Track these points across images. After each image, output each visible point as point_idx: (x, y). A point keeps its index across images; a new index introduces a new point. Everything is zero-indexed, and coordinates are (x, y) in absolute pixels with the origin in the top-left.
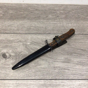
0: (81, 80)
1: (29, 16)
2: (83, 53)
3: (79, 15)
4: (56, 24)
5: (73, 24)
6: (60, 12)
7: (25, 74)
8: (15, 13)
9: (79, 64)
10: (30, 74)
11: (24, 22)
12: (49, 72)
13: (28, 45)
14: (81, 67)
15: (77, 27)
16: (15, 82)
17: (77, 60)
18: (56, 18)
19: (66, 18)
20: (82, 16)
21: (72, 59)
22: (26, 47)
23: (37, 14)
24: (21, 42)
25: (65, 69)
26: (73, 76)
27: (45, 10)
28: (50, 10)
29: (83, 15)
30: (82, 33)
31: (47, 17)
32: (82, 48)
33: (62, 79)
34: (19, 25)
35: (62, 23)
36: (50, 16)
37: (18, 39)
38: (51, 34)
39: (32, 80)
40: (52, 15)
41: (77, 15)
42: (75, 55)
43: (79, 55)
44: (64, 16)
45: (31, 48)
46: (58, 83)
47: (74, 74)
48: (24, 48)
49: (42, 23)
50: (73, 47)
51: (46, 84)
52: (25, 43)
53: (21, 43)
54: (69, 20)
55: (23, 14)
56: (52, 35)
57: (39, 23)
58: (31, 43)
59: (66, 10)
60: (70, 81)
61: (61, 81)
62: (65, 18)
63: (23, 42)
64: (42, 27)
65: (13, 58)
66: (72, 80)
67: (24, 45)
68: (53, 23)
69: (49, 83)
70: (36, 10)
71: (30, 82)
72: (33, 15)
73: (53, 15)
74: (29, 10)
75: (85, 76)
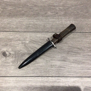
1: (28, 13)
2: (79, 52)
6: (59, 8)
7: (24, 72)
8: (13, 9)
9: (75, 62)
11: (23, 20)
14: (77, 65)
16: (15, 79)
17: (73, 59)
20: (81, 12)
21: (68, 58)
22: (25, 46)
23: (36, 10)
24: (20, 40)
25: (61, 67)
28: (49, 6)
30: (80, 31)
31: (45, 14)
32: (78, 47)
34: (18, 23)
35: (61, 20)
36: (49, 13)
37: (17, 38)
39: (30, 77)
40: (51, 12)
42: (71, 54)
43: (75, 54)
48: (23, 46)
49: (40, 20)
50: (70, 46)
51: (43, 81)
52: (24, 41)
53: (20, 42)
56: (50, 33)
57: (38, 21)
58: (30, 41)
62: (64, 15)
63: (22, 40)
64: (41, 25)
65: (13, 57)
66: (67, 78)
67: (23, 44)
69: (46, 80)
70: (35, 6)
71: (29, 79)
72: (32, 12)
74: (28, 6)
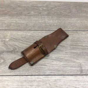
0: (57, 76)
3: (61, 12)
4: (37, 20)
5: (54, 21)
10: (6, 70)
12: (26, 68)
13: (7, 41)
15: (59, 24)
18: (38, 14)
19: (48, 15)
26: (49, 72)
27: (28, 7)
29: (65, 11)
33: (38, 74)
38: (32, 30)
41: (60, 12)
44: (46, 13)
45: (10, 45)
46: (33, 79)
47: (51, 70)
54: (51, 17)
55: (5, 11)
59: (48, 7)
60: (46, 76)
61: (37, 76)
68: (34, 20)
73: (35, 11)
75: (61, 72)
